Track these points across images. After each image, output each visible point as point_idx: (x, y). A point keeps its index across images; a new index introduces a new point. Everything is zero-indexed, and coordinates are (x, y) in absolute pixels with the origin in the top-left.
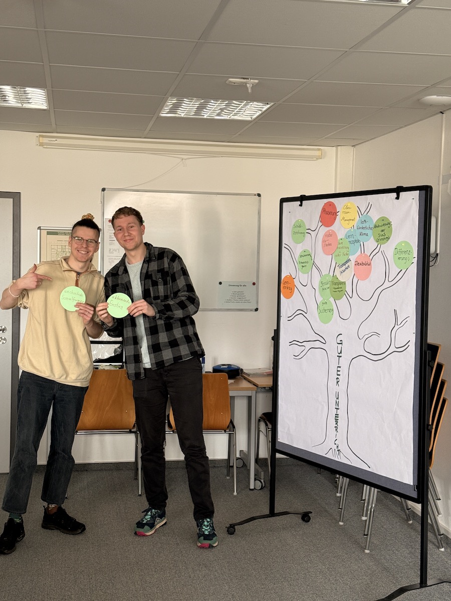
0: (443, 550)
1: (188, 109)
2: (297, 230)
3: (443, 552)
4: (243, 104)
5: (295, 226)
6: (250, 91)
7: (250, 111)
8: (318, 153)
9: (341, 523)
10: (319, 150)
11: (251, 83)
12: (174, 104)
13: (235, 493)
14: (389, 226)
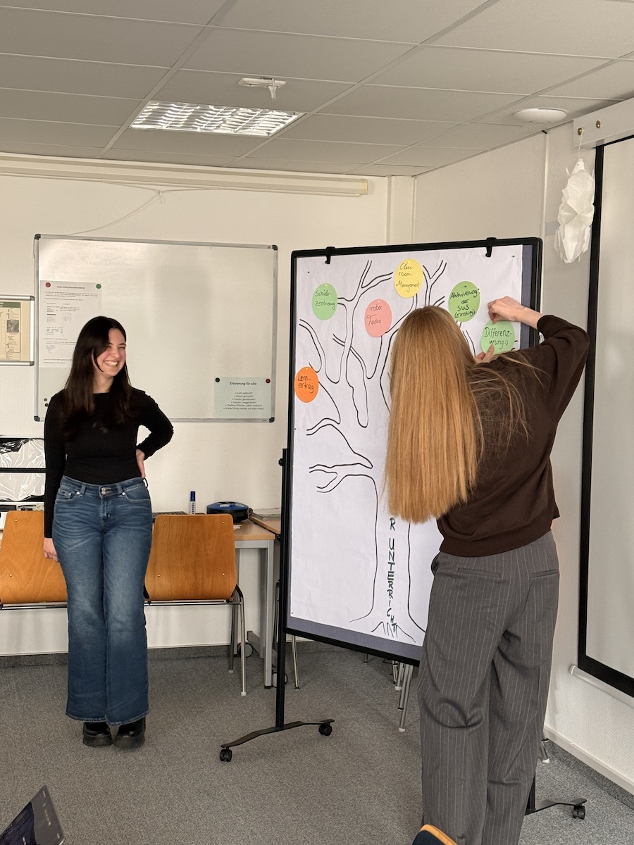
0: (547, 761)
1: (175, 117)
2: (321, 299)
3: (548, 764)
4: (258, 113)
5: (318, 294)
6: (273, 95)
7: (267, 123)
8: (362, 186)
9: (402, 730)
10: (364, 181)
11: (275, 85)
12: (154, 111)
13: (244, 693)
14: (475, 294)
